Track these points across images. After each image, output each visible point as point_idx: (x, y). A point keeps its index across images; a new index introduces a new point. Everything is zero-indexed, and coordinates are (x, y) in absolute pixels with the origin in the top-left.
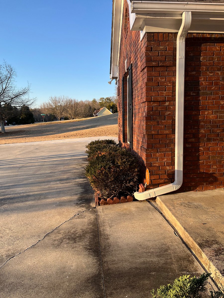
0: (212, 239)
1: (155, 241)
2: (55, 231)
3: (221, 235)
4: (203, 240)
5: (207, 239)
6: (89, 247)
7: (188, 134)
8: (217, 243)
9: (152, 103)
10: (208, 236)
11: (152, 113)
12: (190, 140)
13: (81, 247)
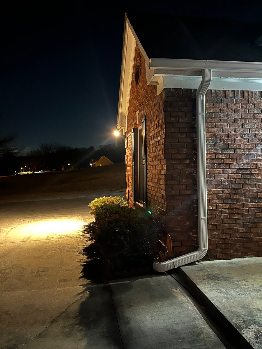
0: (250, 318)
1: (184, 323)
2: (63, 314)
3: (258, 313)
4: (240, 320)
5: (244, 319)
6: (107, 335)
7: (212, 194)
8: (255, 323)
9: (171, 160)
10: (244, 315)
11: (171, 171)
12: (214, 201)
13: (98, 335)
